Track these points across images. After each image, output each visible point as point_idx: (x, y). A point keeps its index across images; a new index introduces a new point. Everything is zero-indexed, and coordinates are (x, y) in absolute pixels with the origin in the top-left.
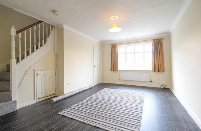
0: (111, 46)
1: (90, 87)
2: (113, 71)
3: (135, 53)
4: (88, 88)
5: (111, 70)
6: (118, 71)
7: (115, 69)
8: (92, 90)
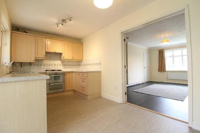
0: (159, 51)
1: (143, 83)
2: (161, 71)
3: (182, 56)
4: (141, 83)
5: (159, 71)
6: (165, 71)
7: (162, 70)
8: (143, 84)
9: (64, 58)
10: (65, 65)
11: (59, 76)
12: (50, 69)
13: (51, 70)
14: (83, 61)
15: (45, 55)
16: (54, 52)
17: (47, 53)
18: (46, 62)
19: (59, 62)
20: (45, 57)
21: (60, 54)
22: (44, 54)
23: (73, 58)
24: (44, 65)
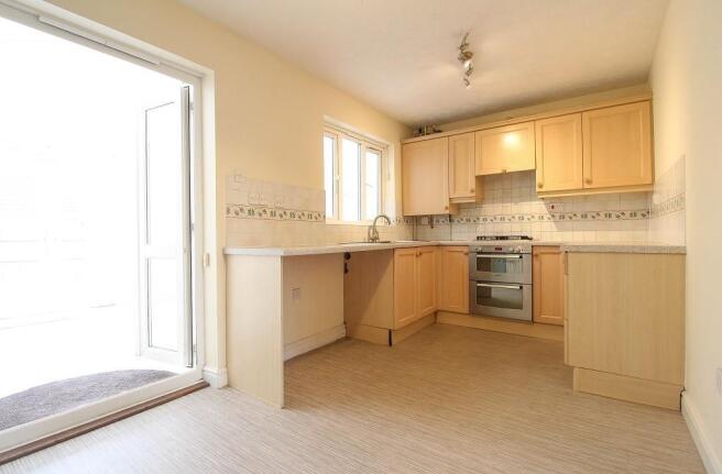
9: (544, 189)
10: (562, 217)
11: (505, 260)
12: (491, 234)
13: (492, 238)
14: (656, 188)
15: (474, 186)
16: (499, 171)
17: (483, 181)
18: (490, 209)
19: (536, 207)
20: (474, 194)
21: (529, 175)
22: (472, 184)
23: (589, 182)
24: (485, 220)
